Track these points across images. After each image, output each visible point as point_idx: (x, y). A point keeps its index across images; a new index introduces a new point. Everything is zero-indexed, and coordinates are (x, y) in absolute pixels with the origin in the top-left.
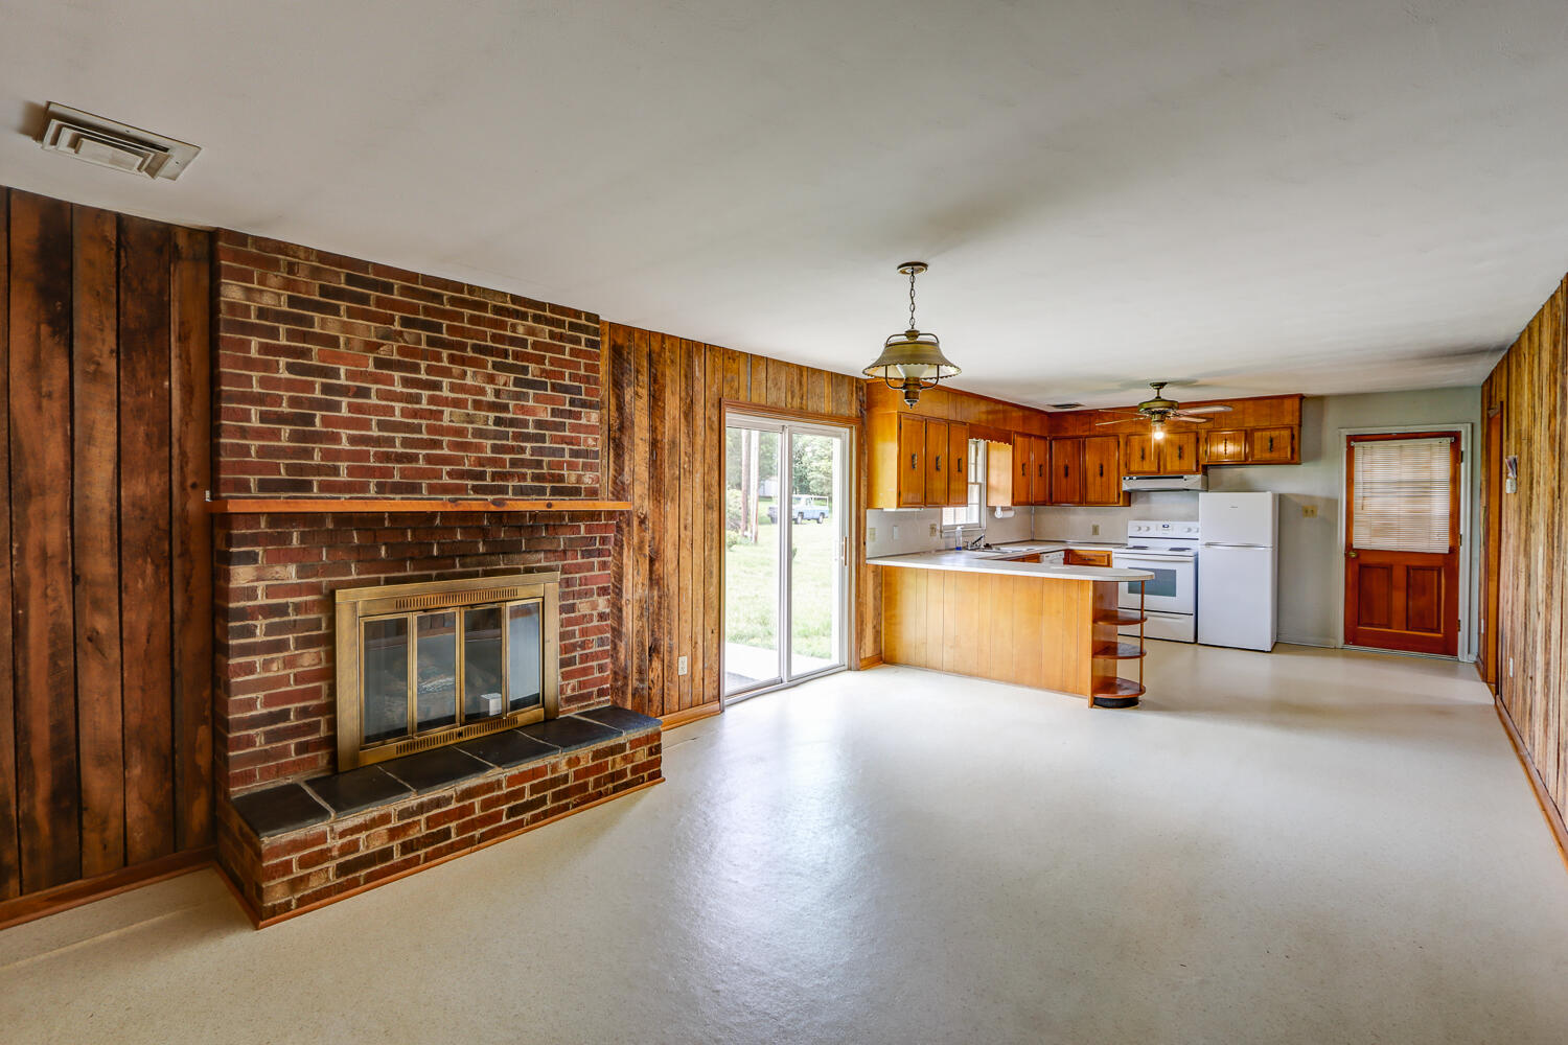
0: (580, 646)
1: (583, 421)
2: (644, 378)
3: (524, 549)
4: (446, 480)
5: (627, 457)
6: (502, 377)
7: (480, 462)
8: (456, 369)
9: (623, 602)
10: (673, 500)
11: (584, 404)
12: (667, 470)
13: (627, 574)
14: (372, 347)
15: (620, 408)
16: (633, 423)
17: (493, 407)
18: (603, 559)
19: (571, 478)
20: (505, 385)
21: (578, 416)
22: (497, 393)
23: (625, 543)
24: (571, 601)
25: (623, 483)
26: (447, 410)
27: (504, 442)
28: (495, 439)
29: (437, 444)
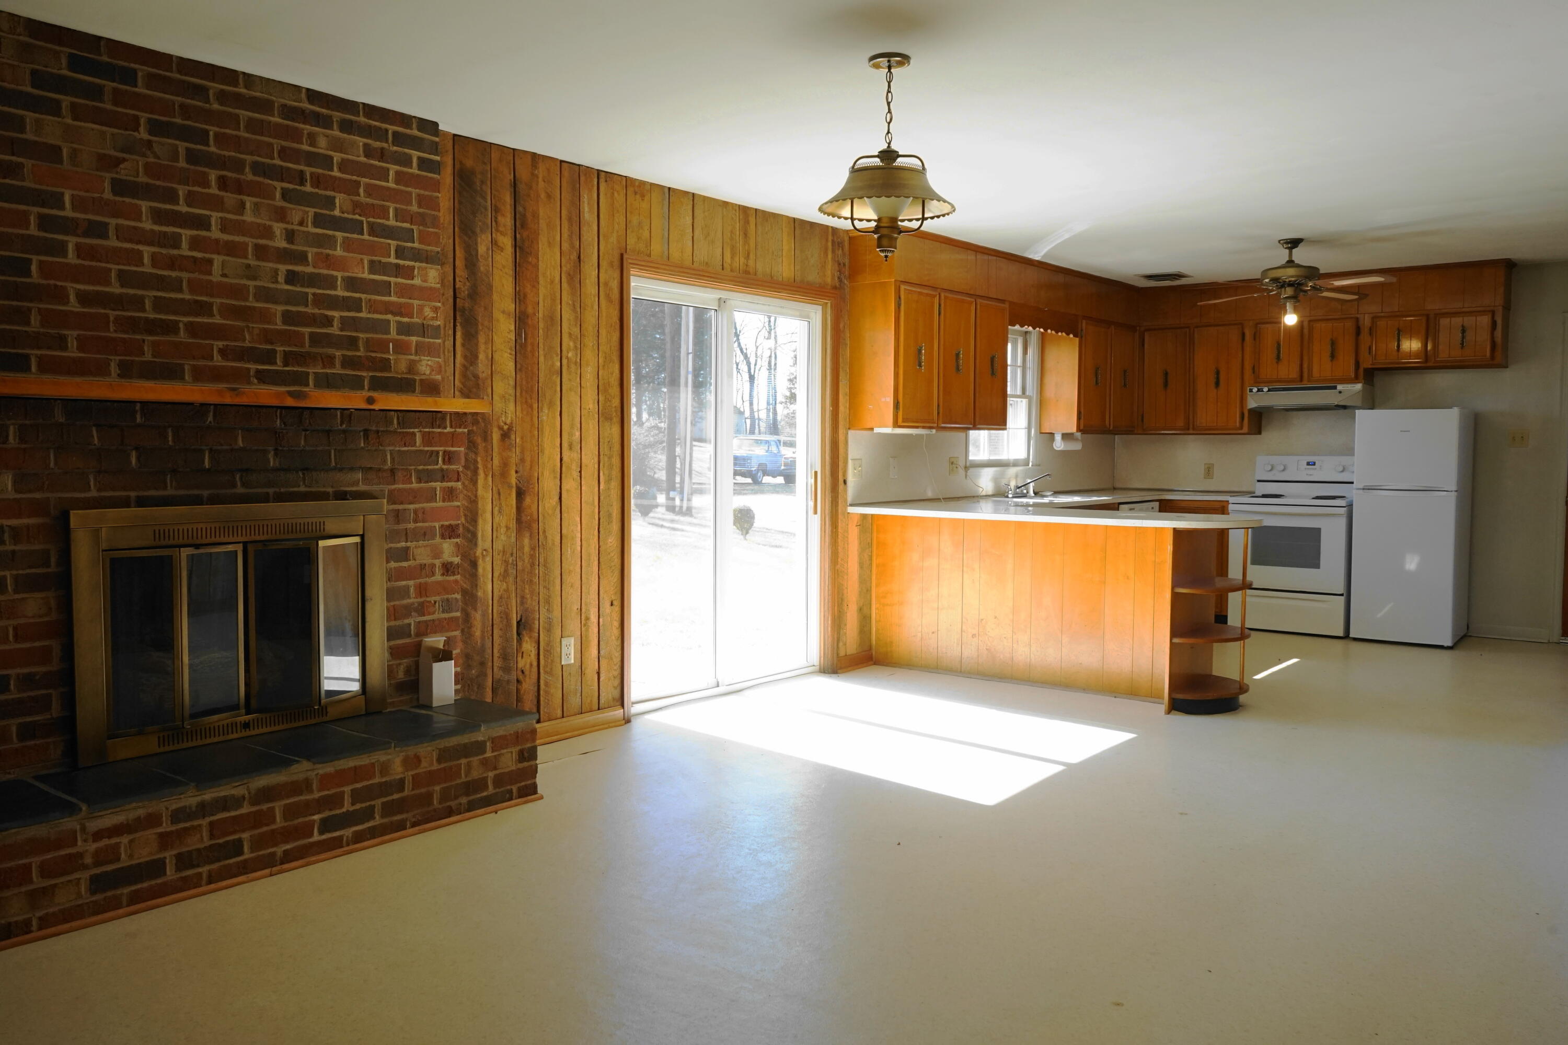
0: (416, 610)
1: (417, 281)
2: (506, 220)
3: (333, 464)
4: (218, 361)
5: (482, 338)
6: (296, 213)
7: (268, 336)
8: (230, 198)
9: (479, 552)
10: (551, 404)
11: (417, 256)
12: (542, 359)
13: (484, 512)
14: (107, 163)
15: (471, 263)
16: (490, 287)
17: (285, 256)
18: (450, 484)
19: (399, 364)
20: (301, 223)
21: (408, 273)
22: (290, 236)
23: (480, 466)
24: (403, 544)
25: (476, 377)
26: (218, 259)
27: (301, 309)
28: (287, 303)
29: (203, 309)
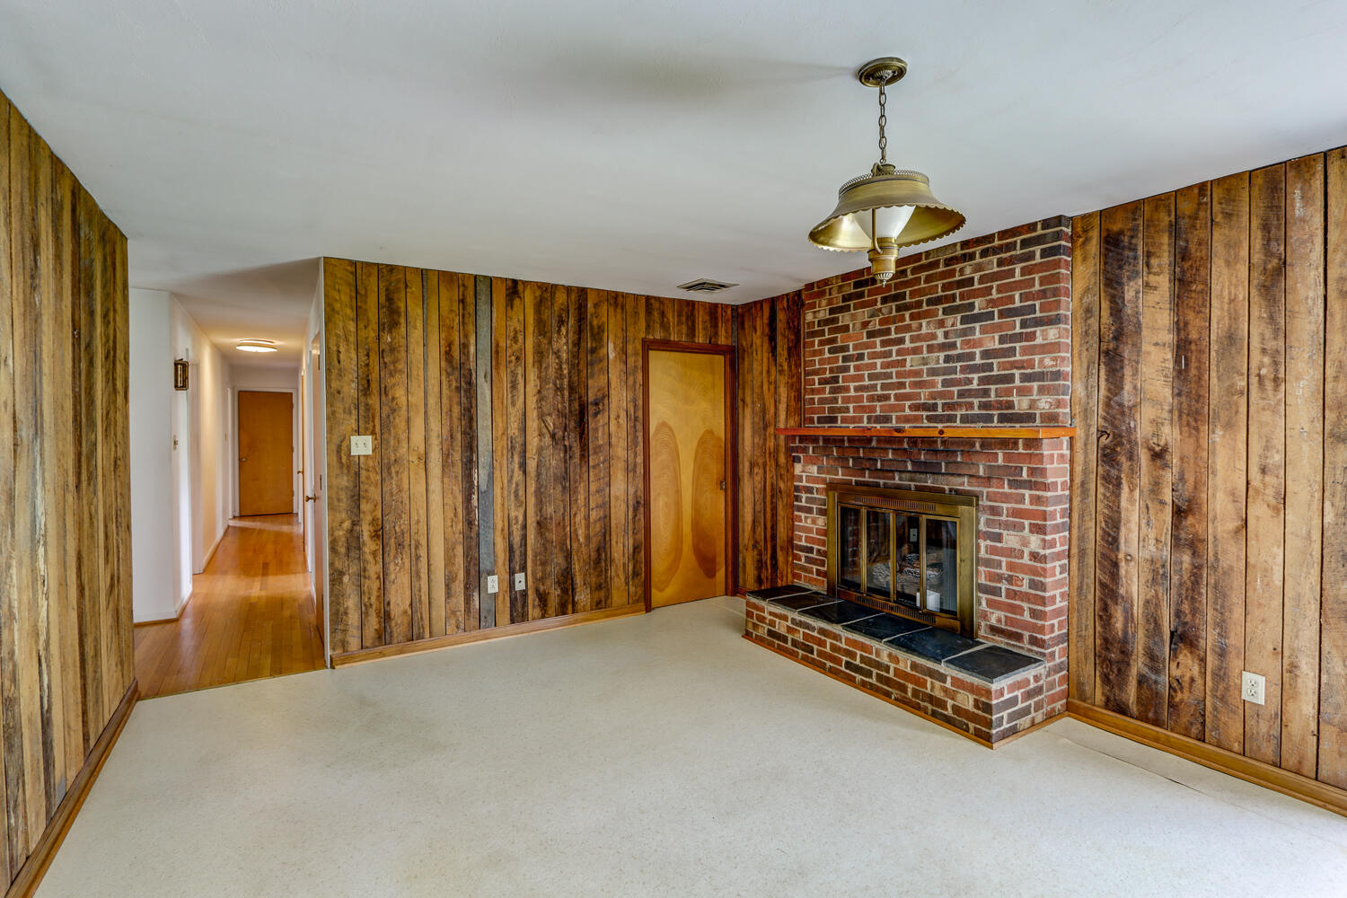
0: (1006, 580)
1: (1039, 341)
2: (1164, 259)
3: (943, 471)
4: (908, 412)
5: (1128, 371)
6: (950, 320)
7: (933, 396)
8: (914, 324)
9: (1121, 556)
10: (1229, 426)
11: (1039, 322)
12: (1214, 381)
13: (1128, 521)
14: (865, 325)
15: (1117, 311)
16: (1138, 325)
17: (943, 347)
18: (1037, 493)
19: (1021, 404)
20: (952, 326)
21: (1032, 336)
22: (946, 335)
24: (997, 530)
25: (1121, 405)
26: (908, 358)
27: (953, 376)
28: (944, 374)
29: (902, 385)
